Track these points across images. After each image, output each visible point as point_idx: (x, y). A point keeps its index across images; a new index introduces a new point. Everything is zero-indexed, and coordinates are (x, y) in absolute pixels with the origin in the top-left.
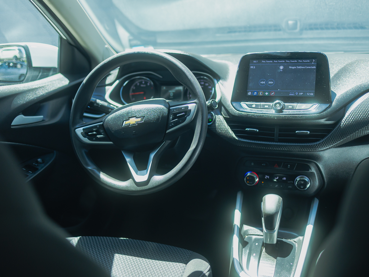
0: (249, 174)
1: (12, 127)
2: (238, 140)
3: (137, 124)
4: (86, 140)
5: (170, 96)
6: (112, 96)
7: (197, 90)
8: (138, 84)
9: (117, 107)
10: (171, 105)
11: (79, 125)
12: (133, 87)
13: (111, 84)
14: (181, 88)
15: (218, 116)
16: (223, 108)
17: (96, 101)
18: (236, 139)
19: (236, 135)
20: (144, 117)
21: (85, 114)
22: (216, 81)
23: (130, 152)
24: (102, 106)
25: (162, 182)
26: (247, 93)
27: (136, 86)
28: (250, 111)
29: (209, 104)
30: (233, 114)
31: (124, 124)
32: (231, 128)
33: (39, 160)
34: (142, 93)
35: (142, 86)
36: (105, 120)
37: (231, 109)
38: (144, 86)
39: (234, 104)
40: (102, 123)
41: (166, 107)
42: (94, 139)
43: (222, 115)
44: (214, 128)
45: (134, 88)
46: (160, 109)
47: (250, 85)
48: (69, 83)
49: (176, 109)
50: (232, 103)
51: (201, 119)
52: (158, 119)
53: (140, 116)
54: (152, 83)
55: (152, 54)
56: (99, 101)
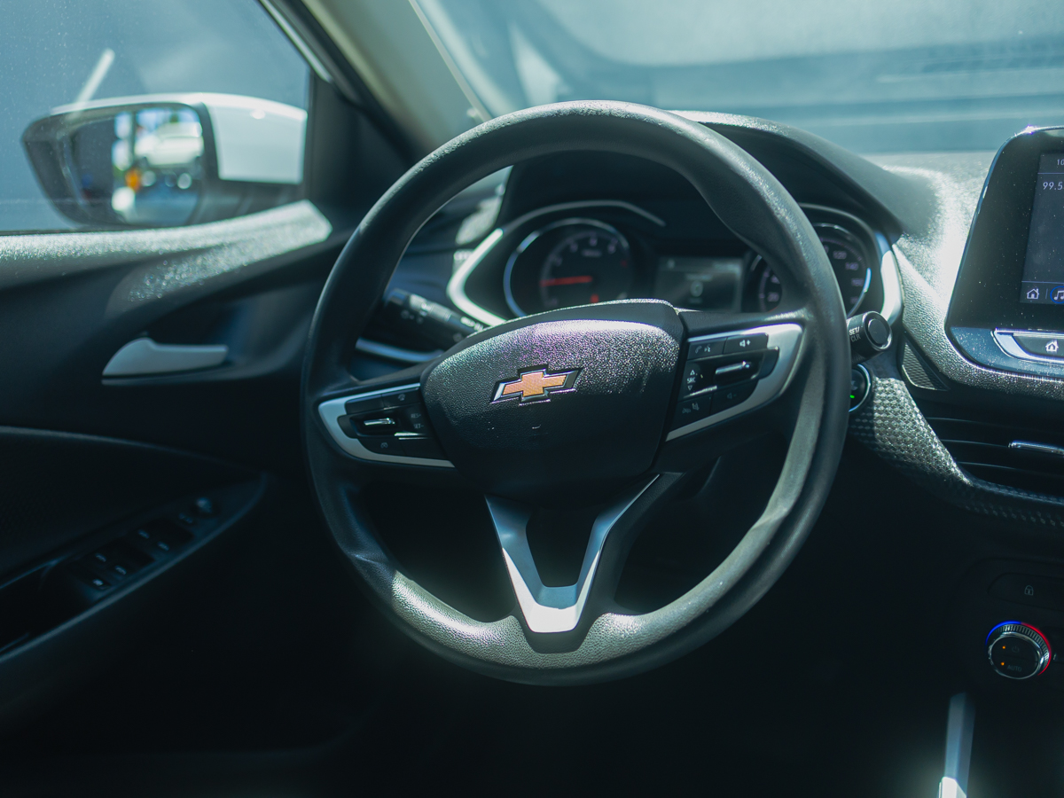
0: (1007, 630)
1: (105, 382)
2: (973, 489)
3: (549, 396)
4: (353, 447)
5: (690, 295)
6: (473, 288)
7: (812, 270)
8: (574, 248)
9: (485, 326)
10: (691, 327)
11: (333, 387)
12: (554, 258)
13: (472, 245)
14: (734, 269)
15: (886, 382)
16: (907, 349)
17: (407, 301)
18: (962, 482)
19: (960, 466)
20: (580, 369)
21: (362, 345)
22: (881, 243)
23: (516, 506)
24: (431, 321)
25: (637, 645)
26: (1019, 290)
27: (566, 253)
28: (1033, 370)
29: (857, 329)
30: (957, 377)
31: (498, 395)
32: (940, 436)
33: (202, 503)
34: (585, 280)
35: (588, 253)
36: (429, 373)
37: (946, 356)
38: (596, 254)
39: (961, 337)
40: (418, 385)
41: (674, 336)
42: (384, 444)
43: (901, 377)
44: (868, 428)
45: (559, 261)
46: (647, 342)
47: (1039, 258)
48: (331, 236)
49: (712, 343)
50: (955, 331)
51: (820, 390)
52: (635, 383)
53: (563, 365)
54: (625, 244)
55: (629, 119)
56: (417, 302)
